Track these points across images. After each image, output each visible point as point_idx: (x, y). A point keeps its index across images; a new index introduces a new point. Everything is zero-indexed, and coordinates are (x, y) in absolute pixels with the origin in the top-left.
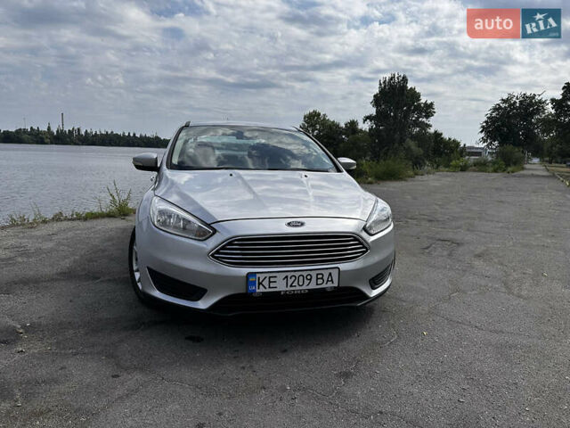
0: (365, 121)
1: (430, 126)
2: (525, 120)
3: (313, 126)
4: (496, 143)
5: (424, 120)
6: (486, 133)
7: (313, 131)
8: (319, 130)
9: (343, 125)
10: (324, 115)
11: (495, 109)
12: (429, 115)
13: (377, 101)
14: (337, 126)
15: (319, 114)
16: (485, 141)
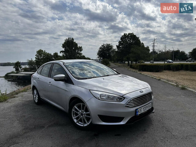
0: (60, 53)
1: (82, 54)
2: (108, 51)
3: (40, 55)
4: (102, 58)
5: (80, 52)
6: (99, 55)
7: (41, 57)
8: (43, 56)
9: (52, 54)
10: (45, 51)
11: (100, 48)
12: (81, 50)
13: (64, 46)
14: (50, 55)
15: (42, 51)
16: (99, 58)
